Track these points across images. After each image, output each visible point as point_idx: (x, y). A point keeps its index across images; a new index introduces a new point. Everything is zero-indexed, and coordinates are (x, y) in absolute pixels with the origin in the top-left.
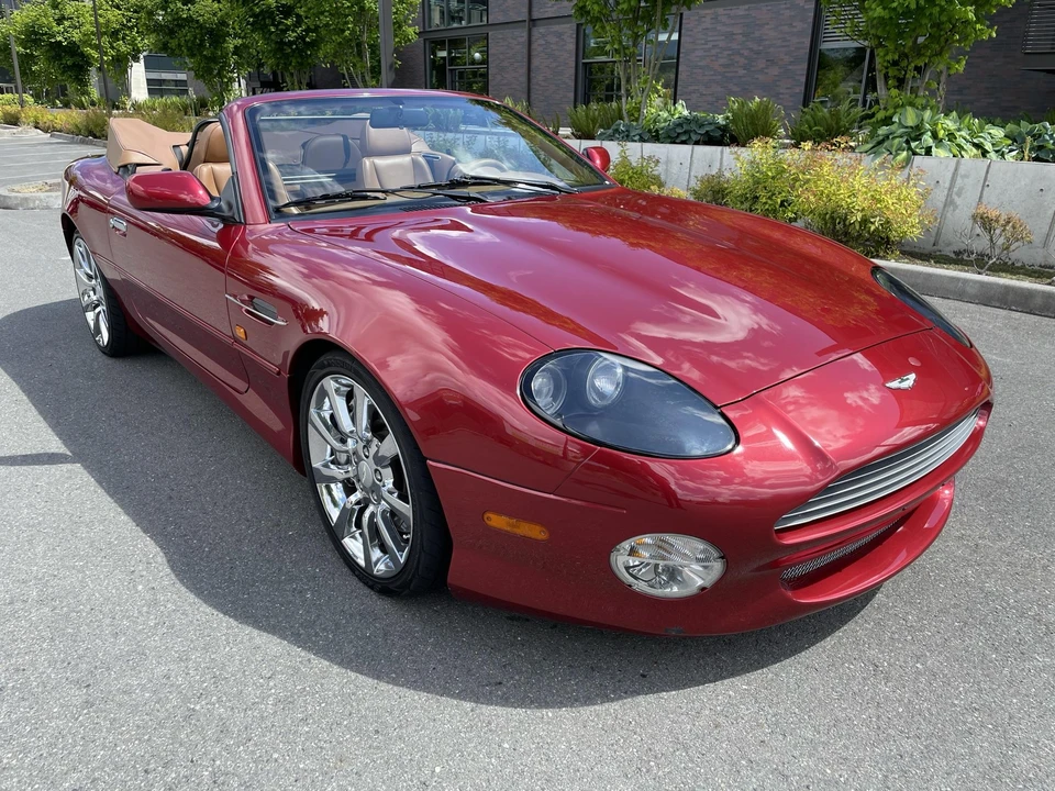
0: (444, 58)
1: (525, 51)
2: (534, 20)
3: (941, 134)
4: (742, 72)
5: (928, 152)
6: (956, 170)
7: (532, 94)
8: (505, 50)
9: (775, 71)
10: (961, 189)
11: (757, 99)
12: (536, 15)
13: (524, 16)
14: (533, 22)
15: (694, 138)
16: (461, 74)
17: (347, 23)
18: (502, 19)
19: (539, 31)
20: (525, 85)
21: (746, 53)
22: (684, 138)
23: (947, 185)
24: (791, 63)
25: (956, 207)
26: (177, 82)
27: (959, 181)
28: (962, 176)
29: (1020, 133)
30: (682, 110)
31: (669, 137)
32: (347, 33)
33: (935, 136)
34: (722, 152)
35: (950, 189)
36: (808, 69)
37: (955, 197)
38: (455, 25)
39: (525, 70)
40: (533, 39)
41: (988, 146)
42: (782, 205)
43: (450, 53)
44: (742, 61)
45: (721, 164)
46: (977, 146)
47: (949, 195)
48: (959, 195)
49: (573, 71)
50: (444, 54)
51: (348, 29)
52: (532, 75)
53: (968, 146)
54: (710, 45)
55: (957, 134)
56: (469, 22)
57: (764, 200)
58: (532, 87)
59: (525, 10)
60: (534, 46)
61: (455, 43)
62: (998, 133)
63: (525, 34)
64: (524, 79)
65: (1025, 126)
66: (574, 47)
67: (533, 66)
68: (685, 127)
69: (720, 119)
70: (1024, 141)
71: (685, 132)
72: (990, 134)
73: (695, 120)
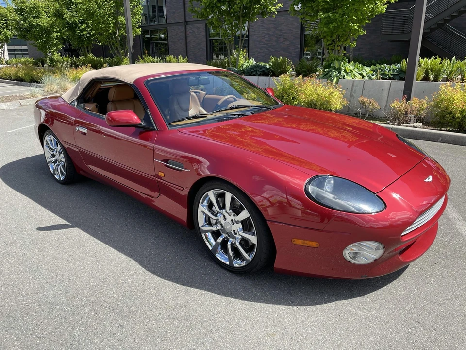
0: (148, 38)
1: (184, 35)
2: (187, 22)
3: (347, 71)
4: (274, 43)
5: (344, 77)
6: (353, 84)
7: (188, 53)
8: (175, 35)
9: (287, 43)
10: (355, 91)
11: (281, 58)
12: (188, 20)
13: (184, 21)
14: (187, 23)
15: (258, 73)
16: (156, 45)
17: (110, 27)
18: (173, 22)
19: (189, 27)
20: (185, 49)
21: (276, 35)
22: (254, 73)
23: (350, 89)
24: (294, 39)
25: (354, 97)
26: (22, 50)
27: (354, 88)
28: (355, 86)
29: (376, 69)
30: (253, 62)
31: (248, 73)
32: (110, 31)
33: (345, 71)
34: (269, 79)
35: (351, 91)
36: (301, 41)
37: (354, 94)
38: (152, 24)
39: (184, 43)
40: (187, 30)
41: (364, 74)
42: (293, 99)
43: (151, 36)
44: (275, 39)
45: (269, 83)
46: (361, 75)
47: (351, 93)
48: (355, 93)
49: (205, 43)
50: (148, 36)
51: (111, 29)
52: (188, 45)
53: (357, 75)
54: (261, 32)
55: (353, 70)
56: (159, 22)
57: (286, 97)
58: (188, 50)
59: (183, 18)
60: (187, 33)
61: (153, 32)
62: (368, 69)
63: (184, 28)
64: (184, 47)
65: (378, 66)
66: (205, 33)
67: (188, 41)
68: (255, 69)
69: (268, 66)
70: (377, 72)
71: (255, 71)
72: (365, 70)
73: (259, 66)
